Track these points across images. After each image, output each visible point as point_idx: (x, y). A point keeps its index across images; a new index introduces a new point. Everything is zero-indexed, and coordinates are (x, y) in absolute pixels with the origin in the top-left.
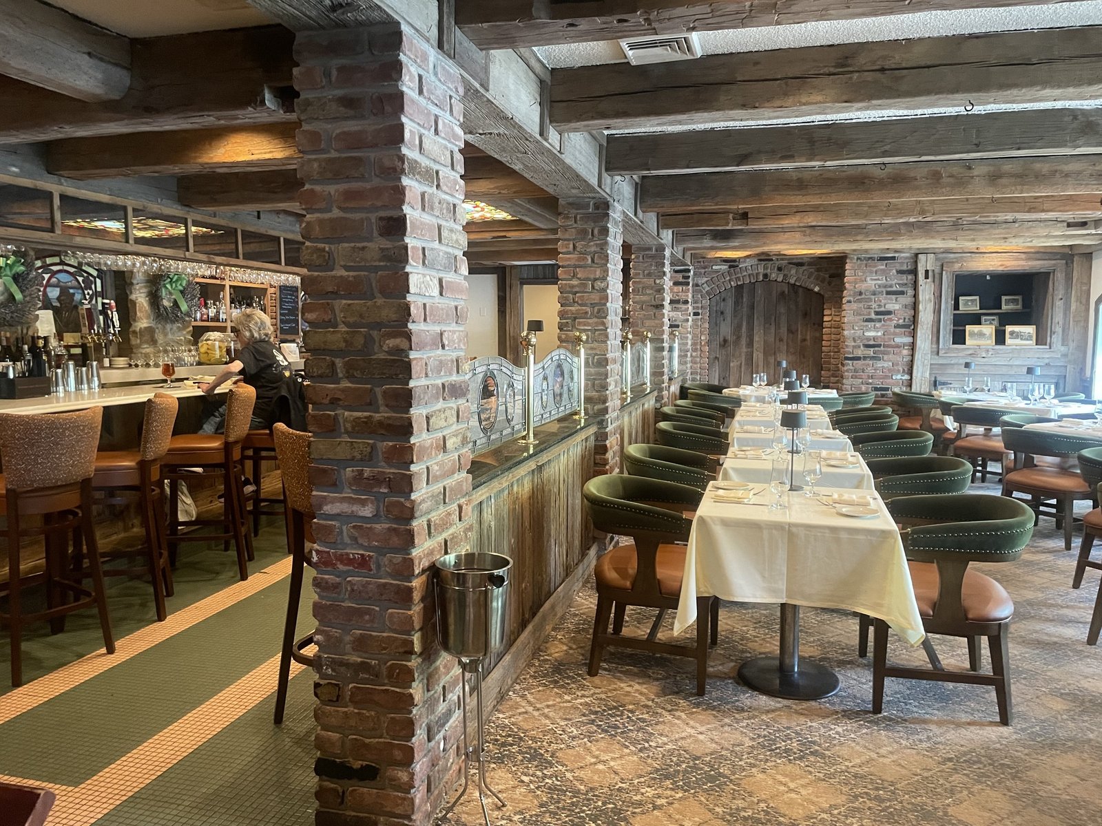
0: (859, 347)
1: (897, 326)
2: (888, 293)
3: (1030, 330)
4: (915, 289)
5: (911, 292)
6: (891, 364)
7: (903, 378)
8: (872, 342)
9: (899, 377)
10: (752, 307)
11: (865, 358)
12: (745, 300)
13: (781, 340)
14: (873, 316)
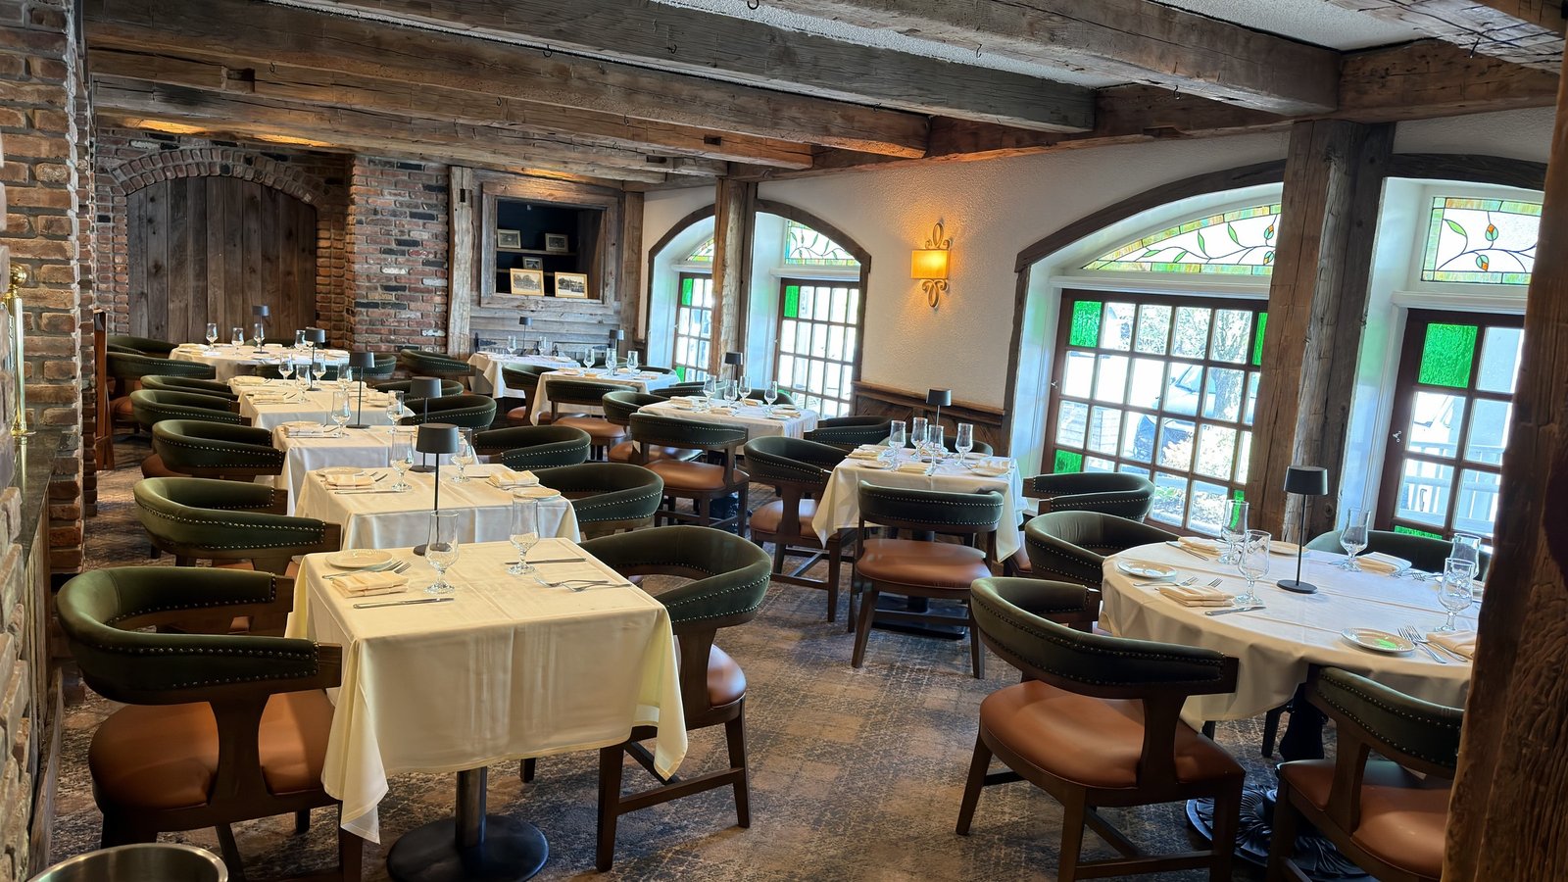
0: (376, 289)
1: (426, 263)
2: (413, 215)
3: (580, 279)
4: (448, 214)
5: (442, 217)
6: (419, 314)
7: (436, 334)
8: (394, 284)
9: (431, 333)
10: (203, 216)
11: (384, 305)
12: (189, 203)
13: (253, 271)
14: (394, 246)
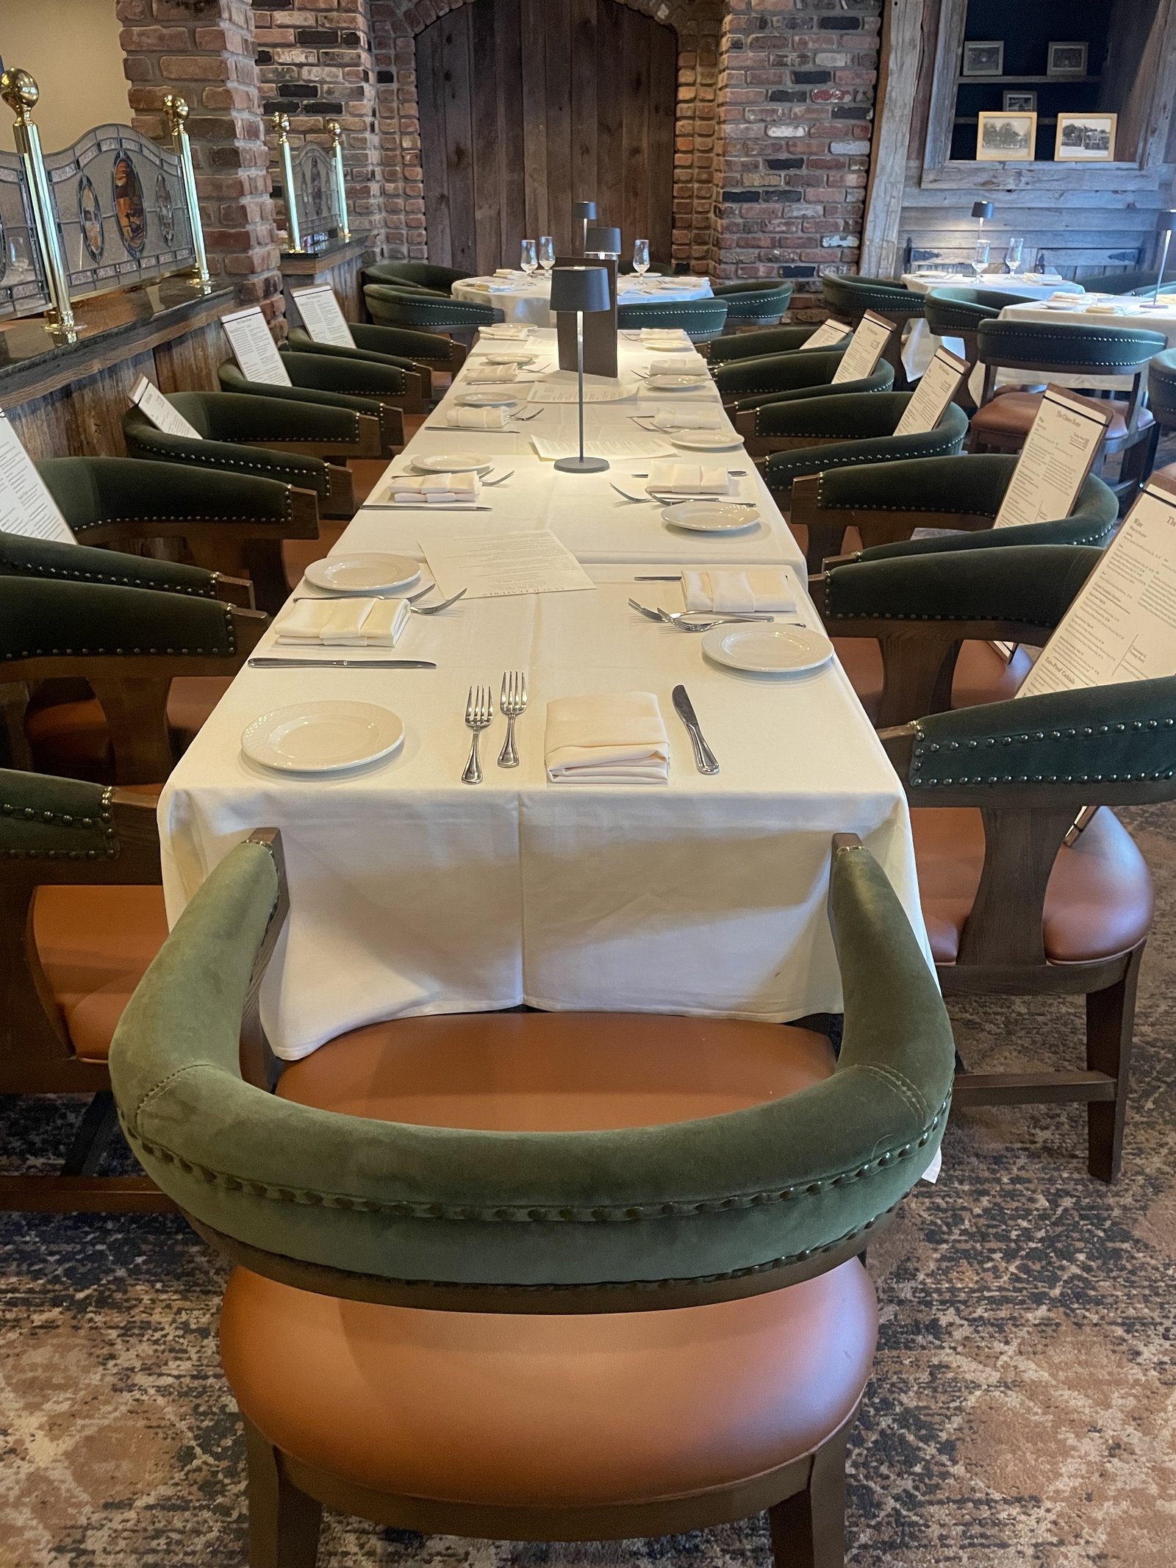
0: (756, 166)
1: (840, 113)
2: (826, 23)
3: (1102, 123)
4: (881, 15)
5: (871, 22)
6: (820, 209)
7: (844, 243)
8: (784, 156)
9: (835, 241)
10: (516, 62)
11: (769, 195)
12: (498, 40)
13: (586, 151)
14: (790, 86)
